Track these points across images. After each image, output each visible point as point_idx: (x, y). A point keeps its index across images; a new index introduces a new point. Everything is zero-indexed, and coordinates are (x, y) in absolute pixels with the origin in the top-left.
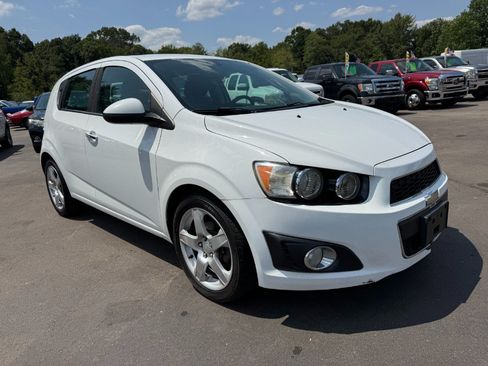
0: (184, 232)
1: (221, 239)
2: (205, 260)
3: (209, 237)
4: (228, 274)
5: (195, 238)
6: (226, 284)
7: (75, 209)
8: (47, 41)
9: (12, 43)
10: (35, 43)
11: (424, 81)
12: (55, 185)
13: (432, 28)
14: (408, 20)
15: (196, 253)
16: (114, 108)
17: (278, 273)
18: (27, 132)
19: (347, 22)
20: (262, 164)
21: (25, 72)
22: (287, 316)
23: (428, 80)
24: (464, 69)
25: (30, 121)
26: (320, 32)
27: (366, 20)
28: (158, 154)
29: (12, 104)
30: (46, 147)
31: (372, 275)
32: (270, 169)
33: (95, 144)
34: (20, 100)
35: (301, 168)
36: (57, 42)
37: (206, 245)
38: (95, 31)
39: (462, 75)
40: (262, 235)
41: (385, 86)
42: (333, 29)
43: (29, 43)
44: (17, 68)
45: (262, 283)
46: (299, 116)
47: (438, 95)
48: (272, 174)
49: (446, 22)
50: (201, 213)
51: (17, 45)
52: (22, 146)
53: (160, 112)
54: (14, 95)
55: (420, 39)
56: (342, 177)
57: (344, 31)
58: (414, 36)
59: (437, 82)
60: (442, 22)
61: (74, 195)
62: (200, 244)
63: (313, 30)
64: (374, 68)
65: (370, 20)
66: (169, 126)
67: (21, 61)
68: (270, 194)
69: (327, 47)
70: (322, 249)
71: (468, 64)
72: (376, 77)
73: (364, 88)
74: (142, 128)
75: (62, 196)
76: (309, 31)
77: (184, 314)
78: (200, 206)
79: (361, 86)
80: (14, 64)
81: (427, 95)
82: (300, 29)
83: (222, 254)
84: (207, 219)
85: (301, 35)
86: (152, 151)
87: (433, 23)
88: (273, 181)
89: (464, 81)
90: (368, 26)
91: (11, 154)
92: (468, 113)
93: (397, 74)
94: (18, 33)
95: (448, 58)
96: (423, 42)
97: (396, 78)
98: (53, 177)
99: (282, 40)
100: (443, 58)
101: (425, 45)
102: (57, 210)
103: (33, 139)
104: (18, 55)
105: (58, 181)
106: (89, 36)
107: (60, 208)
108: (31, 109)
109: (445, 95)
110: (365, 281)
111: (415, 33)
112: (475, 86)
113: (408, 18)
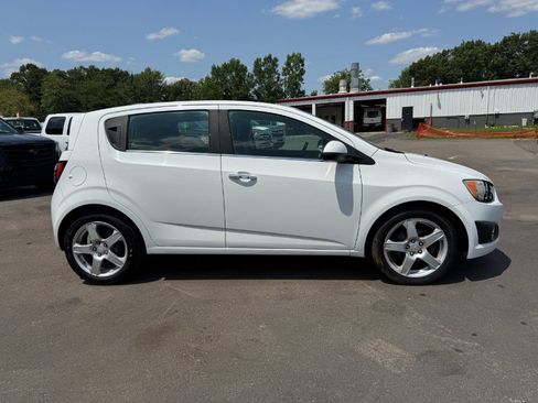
0: (389, 241)
2: (413, 257)
5: (405, 242)
6: (438, 267)
17: (480, 246)
20: (468, 181)
22: (465, 278)
33: (249, 184)
40: (475, 224)
42: (74, 72)
48: (477, 186)
62: (407, 246)
63: (50, 70)
68: (478, 198)
74: (330, 165)
82: (32, 67)
85: (34, 74)
90: (117, 75)
107: (104, 275)
111: (166, 89)
113: (158, 73)
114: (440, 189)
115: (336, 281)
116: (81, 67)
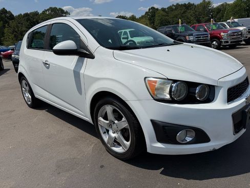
0: (101, 119)
1: (124, 123)
2: (113, 135)
3: (116, 122)
4: (128, 143)
5: (108, 122)
6: (126, 150)
7: (37, 104)
8: (21, 14)
9: (3, 15)
10: (15, 15)
11: (220, 34)
12: (26, 90)
13: (222, 8)
14: (209, 3)
15: (108, 131)
16: (59, 46)
17: (159, 145)
18: (11, 62)
19: (178, 4)
20: (150, 79)
21: (10, 31)
22: (163, 169)
23: (222, 34)
24: (241, 28)
25: (13, 56)
26: (163, 10)
27: (187, 3)
28: (85, 73)
29: (4, 47)
30: (20, 69)
31: (215, 145)
32: (155, 82)
33: (48, 68)
34: (8, 46)
35: (175, 81)
36: (26, 15)
37: (114, 126)
38: (46, 9)
39: (240, 31)
40: (150, 122)
41: (200, 37)
42: (170, 8)
43: (12, 15)
44: (6, 29)
45: (149, 150)
46: (168, 50)
47: (227, 42)
48: (157, 85)
49: (229, 4)
50: (111, 108)
51: (6, 16)
52: (9, 70)
53: (86, 48)
54: (5, 43)
55: (215, 13)
56: (200, 87)
57: (176, 9)
58: (212, 11)
59: (227, 35)
60: (227, 4)
61: (36, 96)
62: (110, 125)
63: (160, 8)
64: (194, 27)
65: (189, 3)
66: (91, 56)
67: (8, 25)
68: (155, 97)
69: (167, 17)
70: (187, 131)
71: (243, 26)
72: (195, 33)
73: (189, 38)
74: (75, 58)
75: (30, 97)
76: (157, 9)
77: (102, 167)
78: (111, 104)
79: (187, 37)
80: (4, 27)
81: (222, 42)
82: (153, 8)
83: (124, 132)
84: (114, 111)
85: (153, 11)
86: (82, 71)
87: (222, 5)
88: (158, 89)
89: (241, 34)
90: (188, 7)
91: (3, 73)
92: (244, 51)
93: (206, 31)
94: (6, 10)
95: (232, 22)
96: (217, 15)
97: (206, 33)
98: (25, 86)
99: (144, 14)
100: (230, 22)
101: (218, 16)
102: (28, 104)
103: (14, 66)
104: (6, 22)
105: (27, 88)
106: (43, 11)
107: (29, 103)
108: (13, 50)
109: (231, 42)
110: (211, 149)
111: (213, 10)
112: (247, 37)
113: (209, 2)
114: (123, 84)
115: (88, 135)
116: (173, 5)
